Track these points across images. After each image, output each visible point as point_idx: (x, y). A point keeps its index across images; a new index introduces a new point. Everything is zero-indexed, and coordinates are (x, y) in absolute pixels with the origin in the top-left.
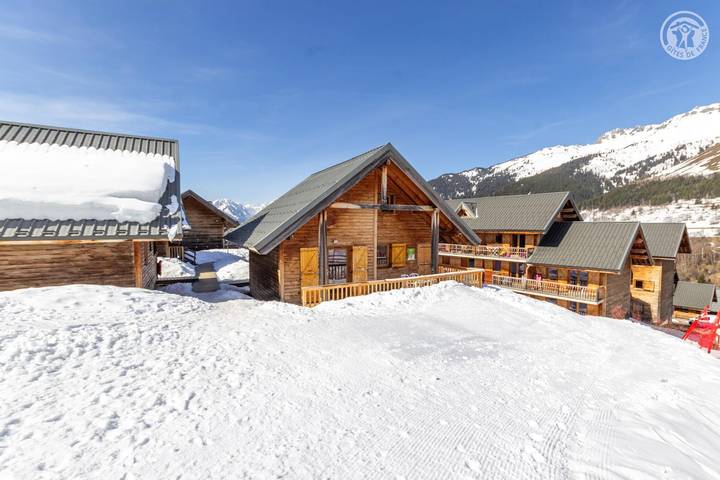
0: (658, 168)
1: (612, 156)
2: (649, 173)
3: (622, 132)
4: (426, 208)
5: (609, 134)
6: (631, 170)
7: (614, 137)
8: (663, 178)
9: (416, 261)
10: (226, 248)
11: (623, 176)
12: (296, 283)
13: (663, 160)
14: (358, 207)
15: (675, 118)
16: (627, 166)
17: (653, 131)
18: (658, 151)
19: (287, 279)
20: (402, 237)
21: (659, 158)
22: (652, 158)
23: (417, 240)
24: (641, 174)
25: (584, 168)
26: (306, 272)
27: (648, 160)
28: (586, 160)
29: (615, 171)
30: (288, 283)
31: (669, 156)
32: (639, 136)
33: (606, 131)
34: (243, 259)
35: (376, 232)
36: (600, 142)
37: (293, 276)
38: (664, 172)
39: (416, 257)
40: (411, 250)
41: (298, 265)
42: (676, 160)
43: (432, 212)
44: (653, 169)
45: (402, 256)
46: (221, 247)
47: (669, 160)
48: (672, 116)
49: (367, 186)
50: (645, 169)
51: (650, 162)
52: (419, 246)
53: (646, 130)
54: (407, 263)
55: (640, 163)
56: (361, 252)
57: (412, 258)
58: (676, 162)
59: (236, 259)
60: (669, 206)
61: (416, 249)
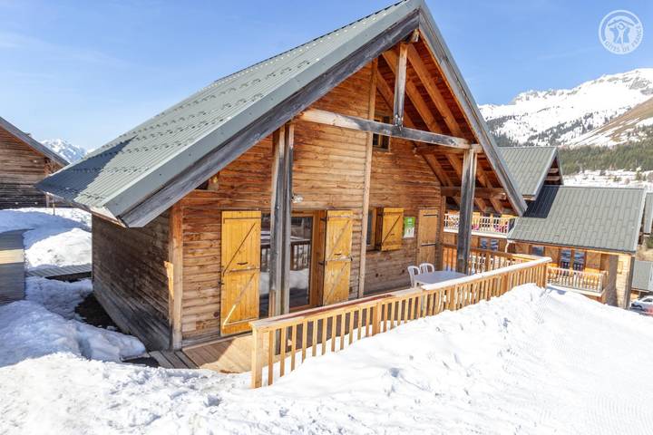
0: (567, 136)
1: (524, 119)
2: (560, 140)
3: (536, 95)
4: (459, 143)
5: (523, 95)
6: (542, 136)
7: (528, 99)
8: (572, 147)
9: (415, 240)
10: (51, 206)
11: (535, 141)
12: (211, 291)
13: (571, 129)
14: (355, 125)
15: (585, 84)
16: (539, 132)
17: (565, 95)
18: (568, 117)
19: (188, 284)
20: (399, 195)
21: (569, 125)
22: (563, 125)
23: (420, 202)
24: (552, 141)
25: (498, 131)
26: (234, 267)
27: (558, 127)
28: (500, 122)
29: (528, 137)
30: (193, 294)
31: (578, 124)
32: (552, 100)
33: (520, 93)
34: (82, 226)
35: (368, 184)
36: (514, 104)
37: (204, 277)
38: (573, 141)
39: (416, 232)
40: (410, 220)
41: (215, 252)
42: (584, 128)
43: (467, 151)
44: (563, 137)
45: (397, 230)
46: (42, 204)
47: (578, 128)
48: (582, 83)
49: (358, 89)
50: (556, 136)
51: (561, 129)
52: (422, 212)
53: (557, 94)
54: (404, 242)
55: (551, 129)
56: (342, 223)
57: (409, 233)
58: (584, 131)
59: (68, 225)
60: (576, 177)
61: (417, 218)
